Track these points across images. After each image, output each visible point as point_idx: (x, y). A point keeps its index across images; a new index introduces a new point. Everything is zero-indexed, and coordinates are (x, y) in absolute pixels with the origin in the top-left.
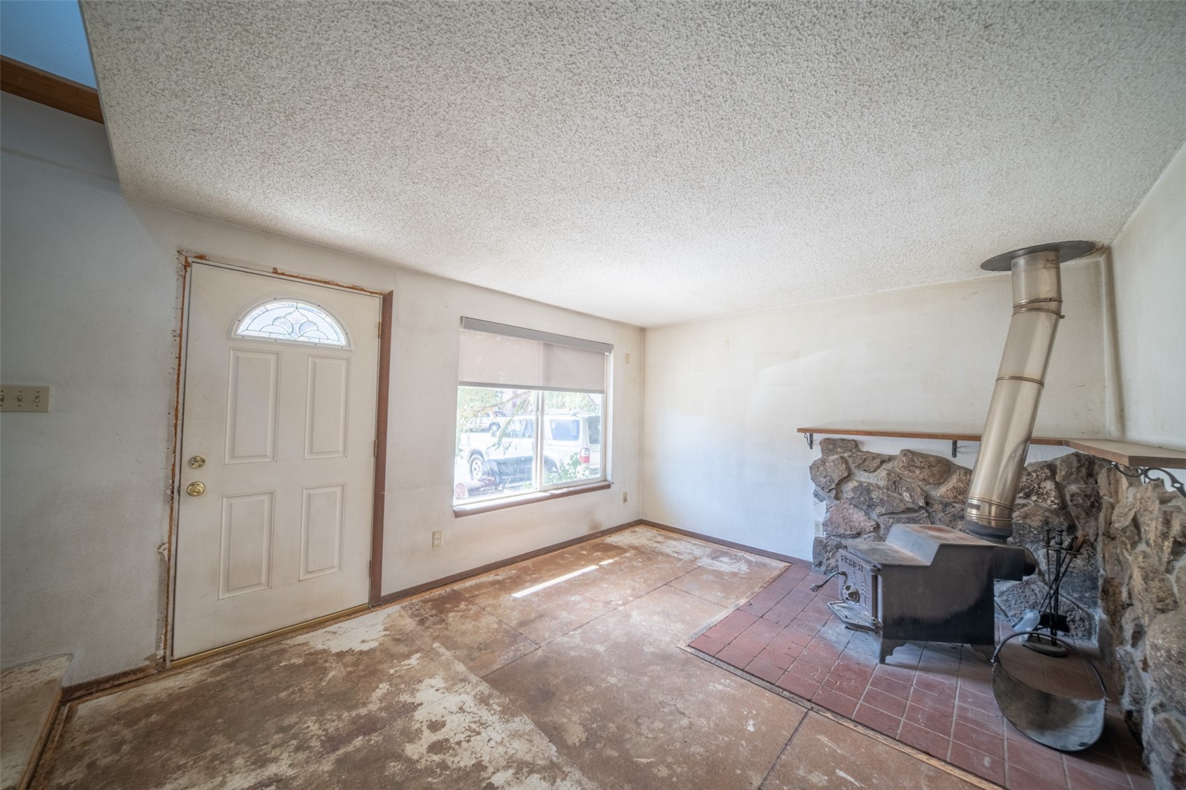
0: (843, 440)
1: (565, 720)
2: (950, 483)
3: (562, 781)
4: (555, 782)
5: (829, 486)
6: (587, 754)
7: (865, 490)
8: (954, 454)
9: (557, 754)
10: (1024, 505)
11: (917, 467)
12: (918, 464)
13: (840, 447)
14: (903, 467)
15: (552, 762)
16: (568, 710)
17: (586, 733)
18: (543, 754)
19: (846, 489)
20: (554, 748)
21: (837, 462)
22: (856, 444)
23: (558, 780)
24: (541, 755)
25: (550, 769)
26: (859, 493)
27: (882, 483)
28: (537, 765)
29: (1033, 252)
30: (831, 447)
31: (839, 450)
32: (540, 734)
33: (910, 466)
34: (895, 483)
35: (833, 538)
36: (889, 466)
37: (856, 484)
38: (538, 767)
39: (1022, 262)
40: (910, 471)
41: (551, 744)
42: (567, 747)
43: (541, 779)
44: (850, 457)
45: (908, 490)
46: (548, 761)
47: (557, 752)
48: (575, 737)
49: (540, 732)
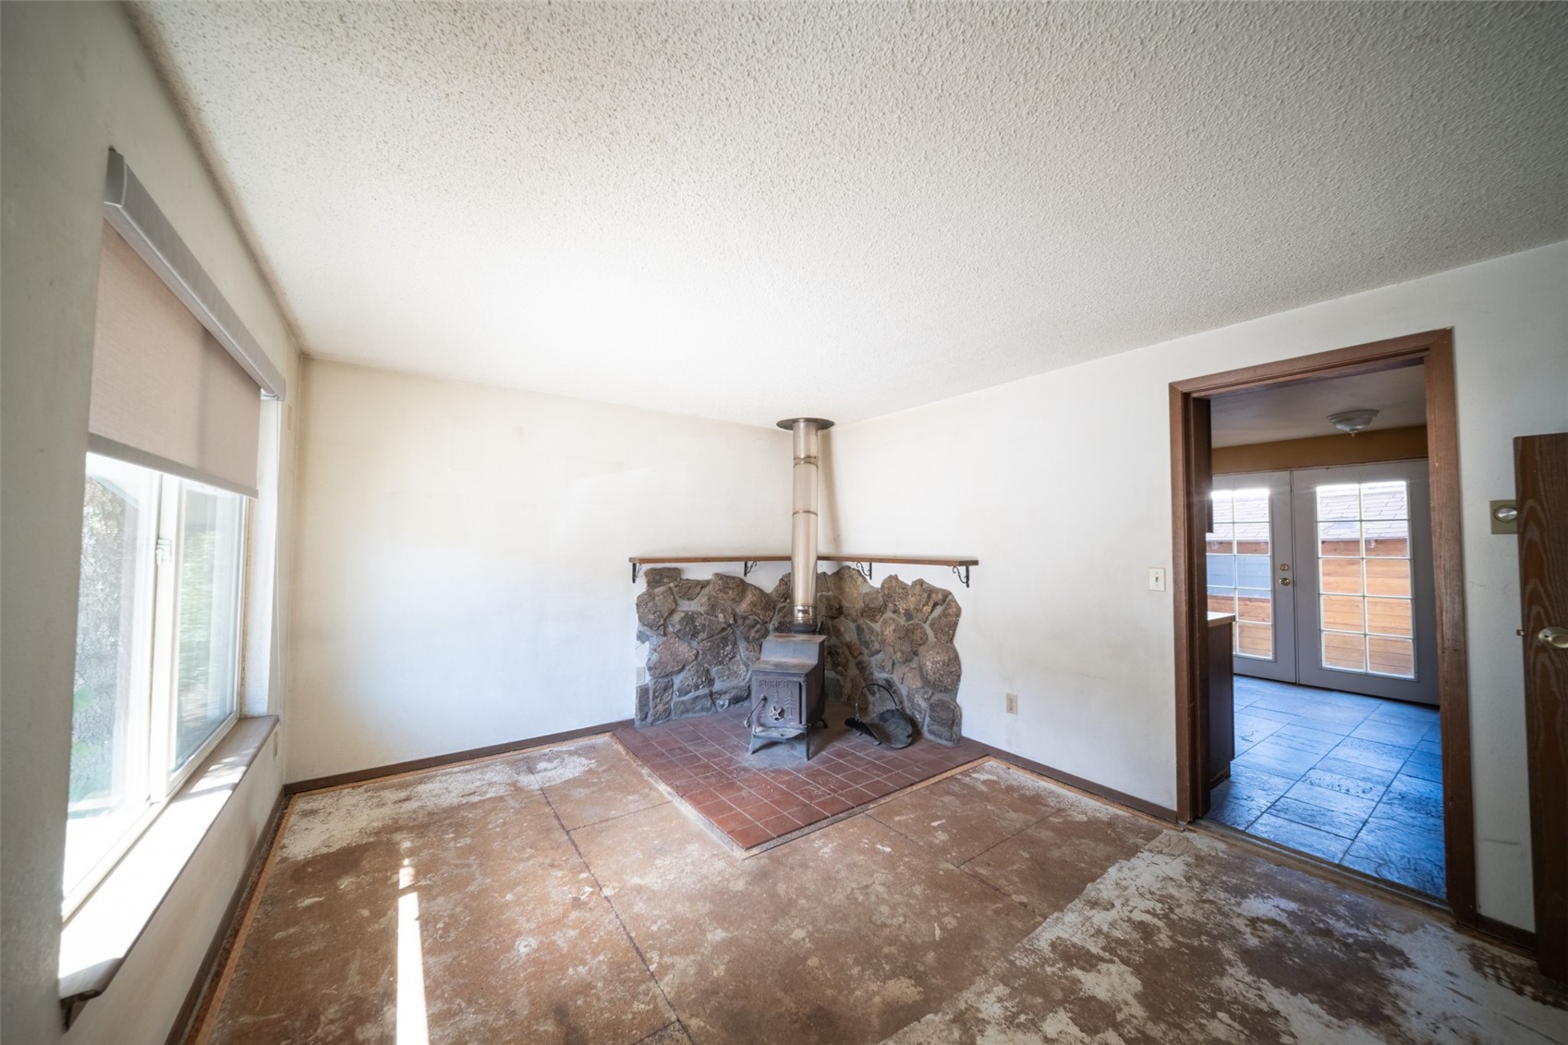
0: (669, 569)
1: (877, 999)
2: (747, 599)
3: (981, 1012)
4: (983, 1020)
5: (658, 622)
6: (937, 981)
7: (690, 618)
8: (745, 574)
9: (940, 1014)
10: (784, 607)
11: (730, 588)
12: (731, 586)
13: (667, 577)
14: (720, 590)
15: (953, 1021)
16: (858, 993)
17: (901, 977)
18: (941, 1031)
19: (673, 623)
20: (930, 1016)
21: (666, 595)
22: (678, 571)
23: (980, 1016)
24: (945, 1034)
25: (965, 1024)
26: (685, 623)
27: (702, 610)
28: (961, 1039)
29: (809, 421)
30: (657, 577)
31: (665, 580)
32: (906, 1032)
33: (724, 589)
34: (713, 607)
35: (660, 680)
36: (706, 591)
37: (682, 615)
38: (964, 1038)
39: (802, 425)
40: (725, 593)
41: (923, 1020)
42: (926, 1001)
43: (983, 1036)
44: (676, 586)
45: (722, 611)
46: (953, 1025)
47: (936, 1013)
48: (908, 991)
49: (900, 1032)
